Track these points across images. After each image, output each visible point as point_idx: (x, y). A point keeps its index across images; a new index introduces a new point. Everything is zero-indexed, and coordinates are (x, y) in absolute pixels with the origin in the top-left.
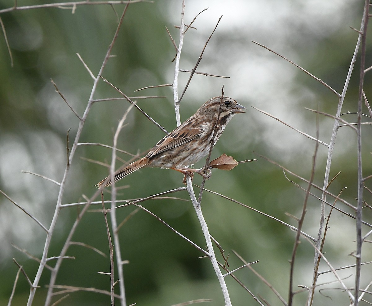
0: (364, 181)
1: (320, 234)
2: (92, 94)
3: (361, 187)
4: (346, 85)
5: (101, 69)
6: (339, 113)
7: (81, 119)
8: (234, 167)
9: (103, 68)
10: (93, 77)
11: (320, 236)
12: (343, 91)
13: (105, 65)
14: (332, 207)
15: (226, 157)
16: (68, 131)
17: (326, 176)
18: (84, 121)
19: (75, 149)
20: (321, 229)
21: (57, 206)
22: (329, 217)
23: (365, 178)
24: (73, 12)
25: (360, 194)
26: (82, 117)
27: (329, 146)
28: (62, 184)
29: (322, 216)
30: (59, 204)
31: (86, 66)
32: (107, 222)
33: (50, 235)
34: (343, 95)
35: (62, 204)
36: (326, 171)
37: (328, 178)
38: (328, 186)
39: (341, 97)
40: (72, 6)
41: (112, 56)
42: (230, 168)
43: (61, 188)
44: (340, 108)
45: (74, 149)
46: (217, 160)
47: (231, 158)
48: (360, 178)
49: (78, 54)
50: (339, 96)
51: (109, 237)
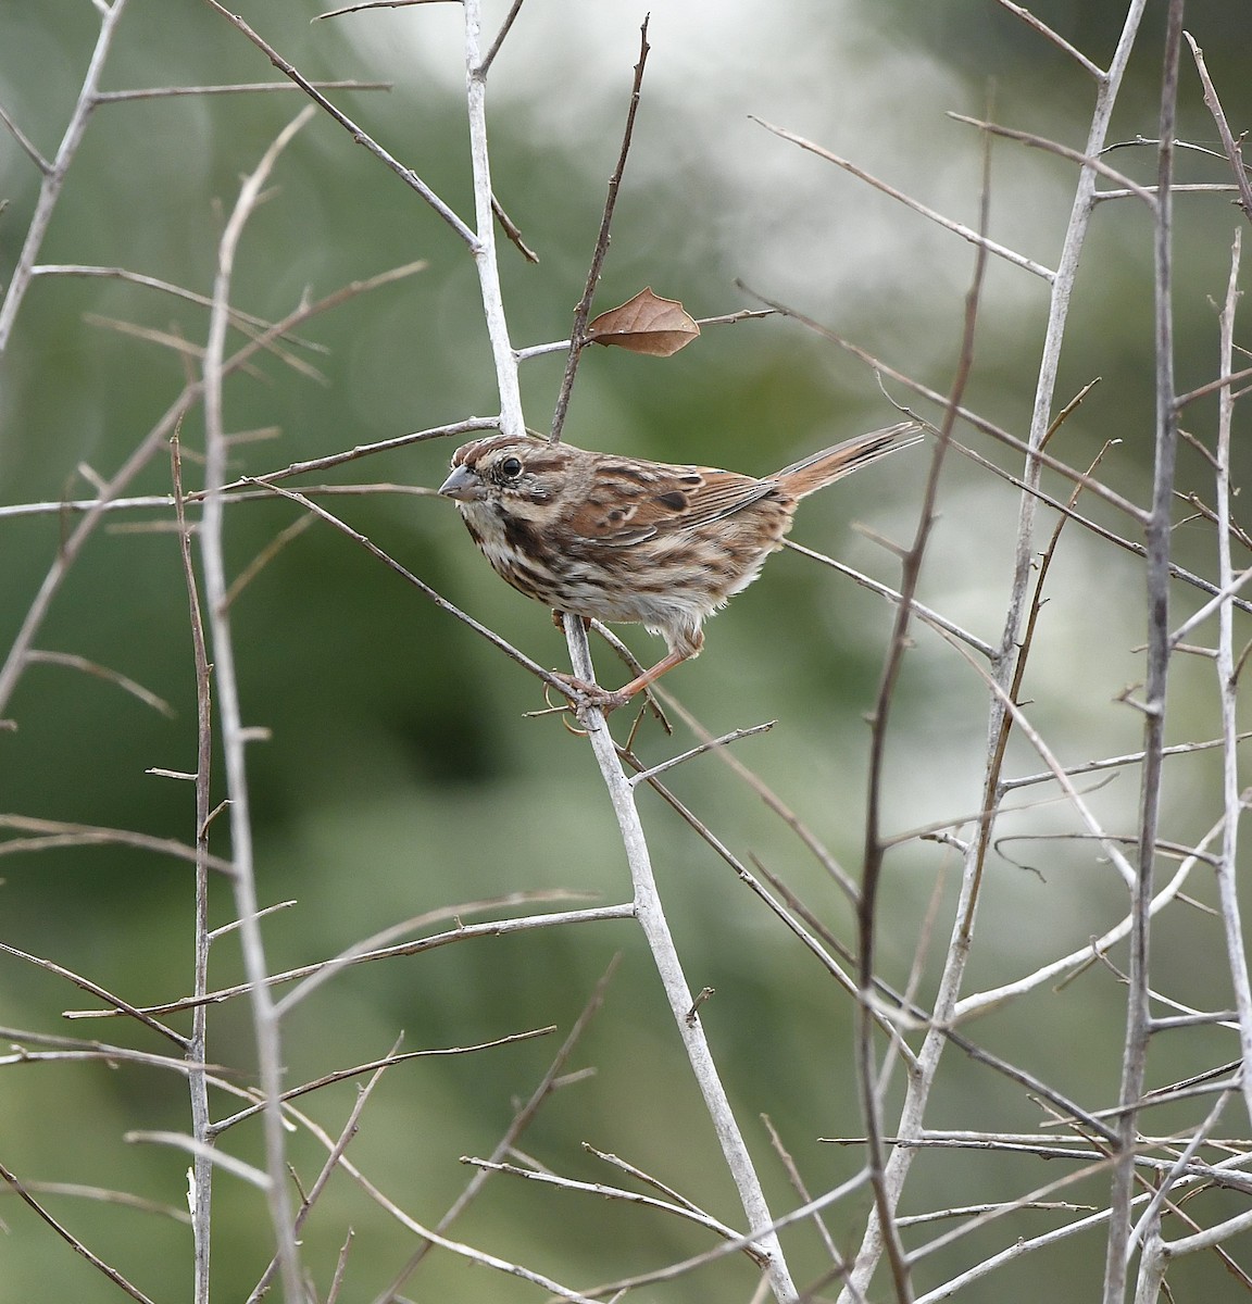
0: (1182, 406)
1: (1013, 627)
2: (93, 69)
3: (1167, 429)
4: (1128, 33)
6: (1096, 145)
7: (45, 172)
8: (686, 343)
11: (1011, 638)
12: (1116, 58)
14: (1063, 514)
15: (655, 302)
17: (1038, 397)
18: (58, 175)
19: (23, 288)
20: (1016, 607)
22: (1047, 559)
23: (1184, 397)
25: (1163, 459)
26: (52, 160)
27: (1055, 276)
29: (1024, 558)
32: (190, 570)
34: (1115, 73)
36: (1041, 380)
37: (1047, 403)
38: (1048, 437)
39: (1106, 83)
42: (670, 346)
44: (1101, 125)
46: (618, 314)
47: (673, 306)
48: (1167, 396)
50: (1098, 77)
51: (197, 630)
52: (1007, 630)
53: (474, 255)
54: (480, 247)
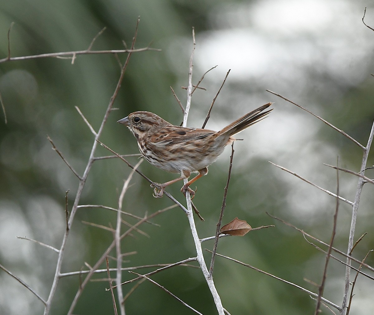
1: (345, 301)
2: (93, 151)
4: (371, 136)
5: (103, 123)
6: (363, 167)
7: (80, 179)
8: (248, 232)
9: (105, 122)
10: (94, 132)
11: (345, 304)
12: (368, 144)
13: (107, 119)
14: (357, 272)
15: (239, 221)
16: (67, 193)
17: (350, 237)
18: (84, 180)
19: (75, 212)
20: (346, 296)
21: (56, 275)
22: (354, 283)
24: (73, 62)
26: (82, 176)
27: (353, 204)
28: (61, 251)
29: (347, 282)
30: (58, 274)
31: (85, 120)
32: (112, 292)
33: (49, 307)
34: (368, 147)
35: (61, 273)
36: (351, 232)
37: (352, 239)
38: (353, 248)
39: (366, 150)
40: (72, 55)
41: (115, 109)
42: (243, 233)
43: (60, 255)
44: (365, 162)
45: (73, 212)
46: (229, 225)
47: (244, 222)
49: (77, 108)
50: (363, 149)
51: (115, 309)
52: (343, 302)
53: (187, 215)
54: (188, 213)
